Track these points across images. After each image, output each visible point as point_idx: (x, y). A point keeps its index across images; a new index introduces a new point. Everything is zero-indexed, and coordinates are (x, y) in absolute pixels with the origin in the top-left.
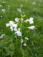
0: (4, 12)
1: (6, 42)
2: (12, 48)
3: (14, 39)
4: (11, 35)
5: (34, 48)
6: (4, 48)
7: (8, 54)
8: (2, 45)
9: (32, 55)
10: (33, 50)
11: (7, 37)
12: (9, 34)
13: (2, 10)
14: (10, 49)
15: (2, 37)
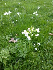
0: (19, 15)
1: (20, 46)
2: (25, 51)
3: (27, 44)
4: (25, 40)
5: (47, 54)
6: (19, 50)
7: (21, 56)
8: (17, 48)
9: (43, 60)
10: (45, 56)
11: (22, 41)
12: (23, 39)
13: (17, 13)
14: (23, 52)
15: (17, 41)
